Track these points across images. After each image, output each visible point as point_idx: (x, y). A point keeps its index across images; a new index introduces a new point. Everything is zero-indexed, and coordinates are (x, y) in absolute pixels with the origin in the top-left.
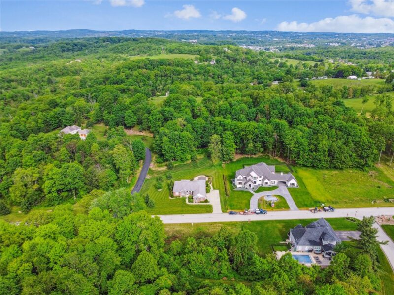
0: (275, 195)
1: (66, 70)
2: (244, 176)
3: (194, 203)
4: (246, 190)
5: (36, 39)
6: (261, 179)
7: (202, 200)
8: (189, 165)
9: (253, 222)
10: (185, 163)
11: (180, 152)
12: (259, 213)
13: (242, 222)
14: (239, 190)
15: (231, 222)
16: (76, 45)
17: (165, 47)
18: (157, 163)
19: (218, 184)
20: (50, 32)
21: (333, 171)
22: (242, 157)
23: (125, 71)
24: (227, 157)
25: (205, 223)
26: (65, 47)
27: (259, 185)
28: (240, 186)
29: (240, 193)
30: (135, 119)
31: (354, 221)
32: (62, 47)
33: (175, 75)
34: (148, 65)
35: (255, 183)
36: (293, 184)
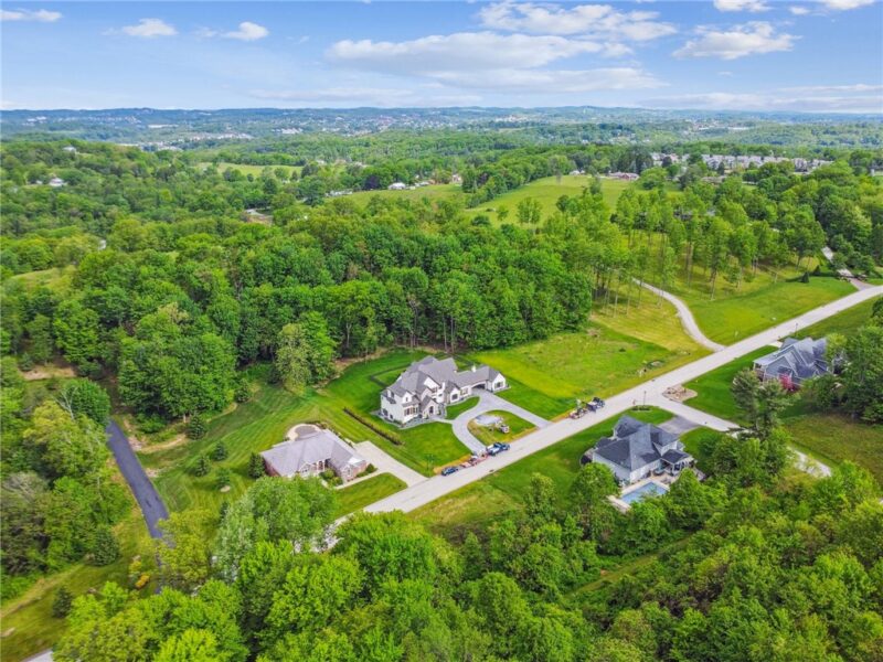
0: (490, 413)
2: (414, 394)
3: (346, 485)
4: (429, 421)
6: (442, 391)
7: (360, 471)
8: (238, 414)
9: (502, 471)
10: (225, 412)
15: (465, 487)
18: (146, 432)
19: (354, 431)
21: (535, 346)
28: (410, 417)
29: (422, 430)
31: (648, 409)
36: (499, 385)
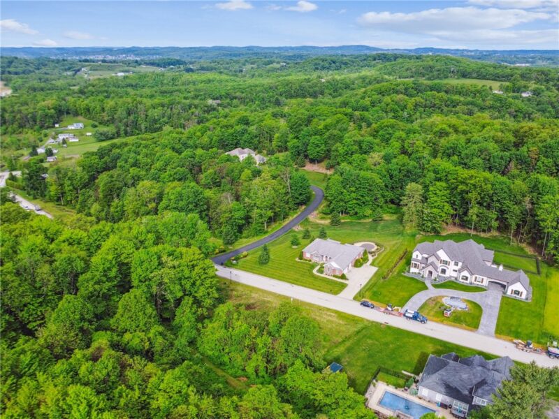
0: (468, 301)
1: (302, 90)
2: (426, 256)
3: (322, 275)
4: (421, 279)
5: (295, 55)
6: (457, 268)
7: (338, 273)
8: (364, 224)
9: (389, 327)
10: (362, 221)
11: (355, 201)
12: (410, 318)
13: (373, 322)
14: (410, 275)
16: (334, 62)
17: (458, 68)
18: (323, 213)
19: (384, 261)
20: (318, 48)
22: (462, 231)
23: (374, 95)
24: (429, 224)
25: (314, 305)
26: (319, 64)
27: (451, 277)
28: (416, 270)
29: (407, 280)
30: (322, 150)
32: (316, 64)
33: (447, 106)
34: (410, 90)
35: (444, 271)
36: (517, 292)
